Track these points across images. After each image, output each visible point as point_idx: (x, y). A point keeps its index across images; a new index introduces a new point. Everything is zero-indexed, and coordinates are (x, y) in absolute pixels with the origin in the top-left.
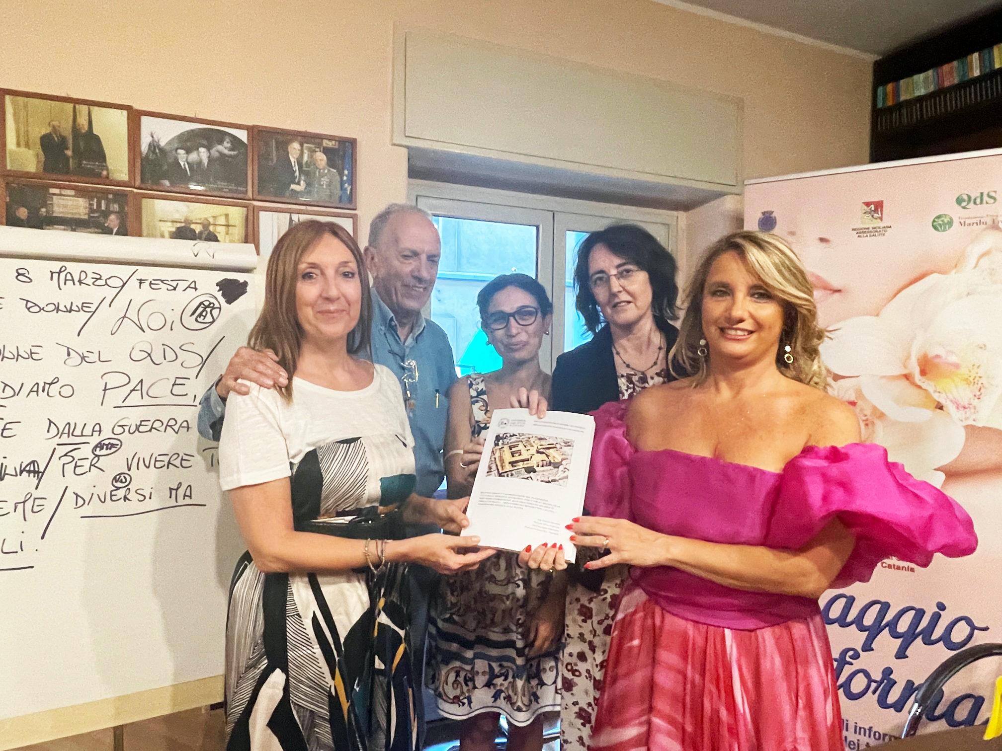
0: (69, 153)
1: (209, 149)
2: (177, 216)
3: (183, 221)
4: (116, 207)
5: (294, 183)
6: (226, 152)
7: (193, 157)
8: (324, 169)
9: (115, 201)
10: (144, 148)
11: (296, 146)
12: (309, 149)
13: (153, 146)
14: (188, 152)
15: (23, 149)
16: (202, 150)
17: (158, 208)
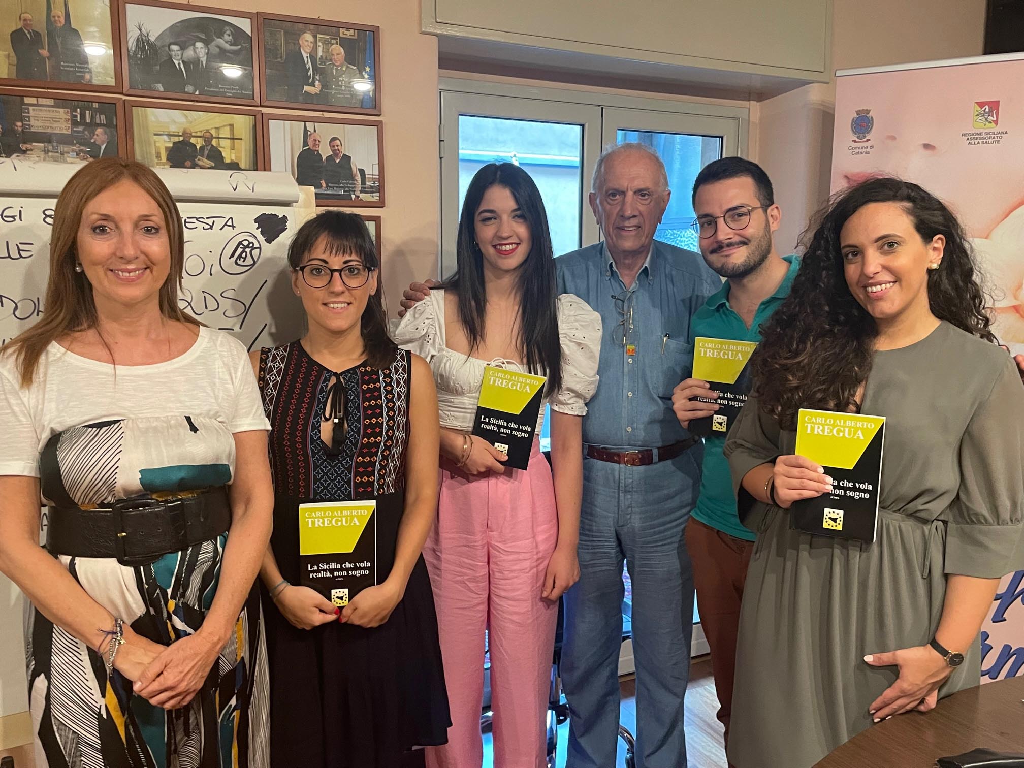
0: (44, 52)
1: (207, 42)
2: (173, 129)
3: (181, 134)
4: (102, 119)
5: (309, 85)
6: (227, 47)
7: (189, 53)
8: (342, 66)
10: (132, 43)
11: (308, 37)
12: (324, 41)
13: (142, 41)
14: (183, 48)
16: (199, 45)
17: (152, 118)
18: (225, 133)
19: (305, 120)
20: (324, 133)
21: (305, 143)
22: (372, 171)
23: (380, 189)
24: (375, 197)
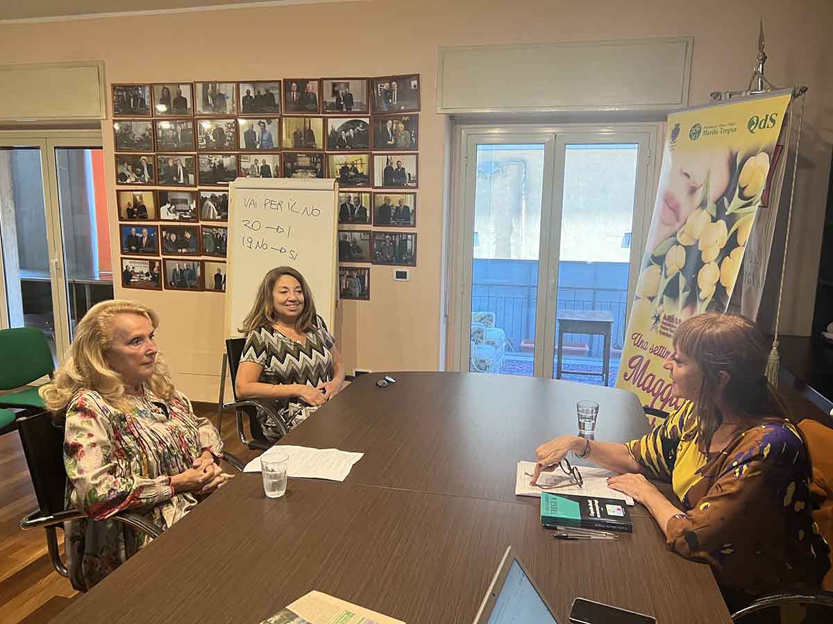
0: (303, 139)
1: (353, 129)
2: (341, 162)
3: (344, 164)
4: (319, 160)
5: (389, 140)
6: (360, 129)
7: (348, 133)
8: (403, 132)
9: (319, 157)
10: (329, 133)
11: (390, 122)
12: (396, 123)
13: (333, 131)
14: (346, 132)
15: (288, 139)
16: (351, 130)
17: (335, 159)
18: (359, 162)
19: (387, 155)
20: (395, 159)
21: (387, 164)
22: (413, 174)
23: (417, 181)
24: (415, 184)
